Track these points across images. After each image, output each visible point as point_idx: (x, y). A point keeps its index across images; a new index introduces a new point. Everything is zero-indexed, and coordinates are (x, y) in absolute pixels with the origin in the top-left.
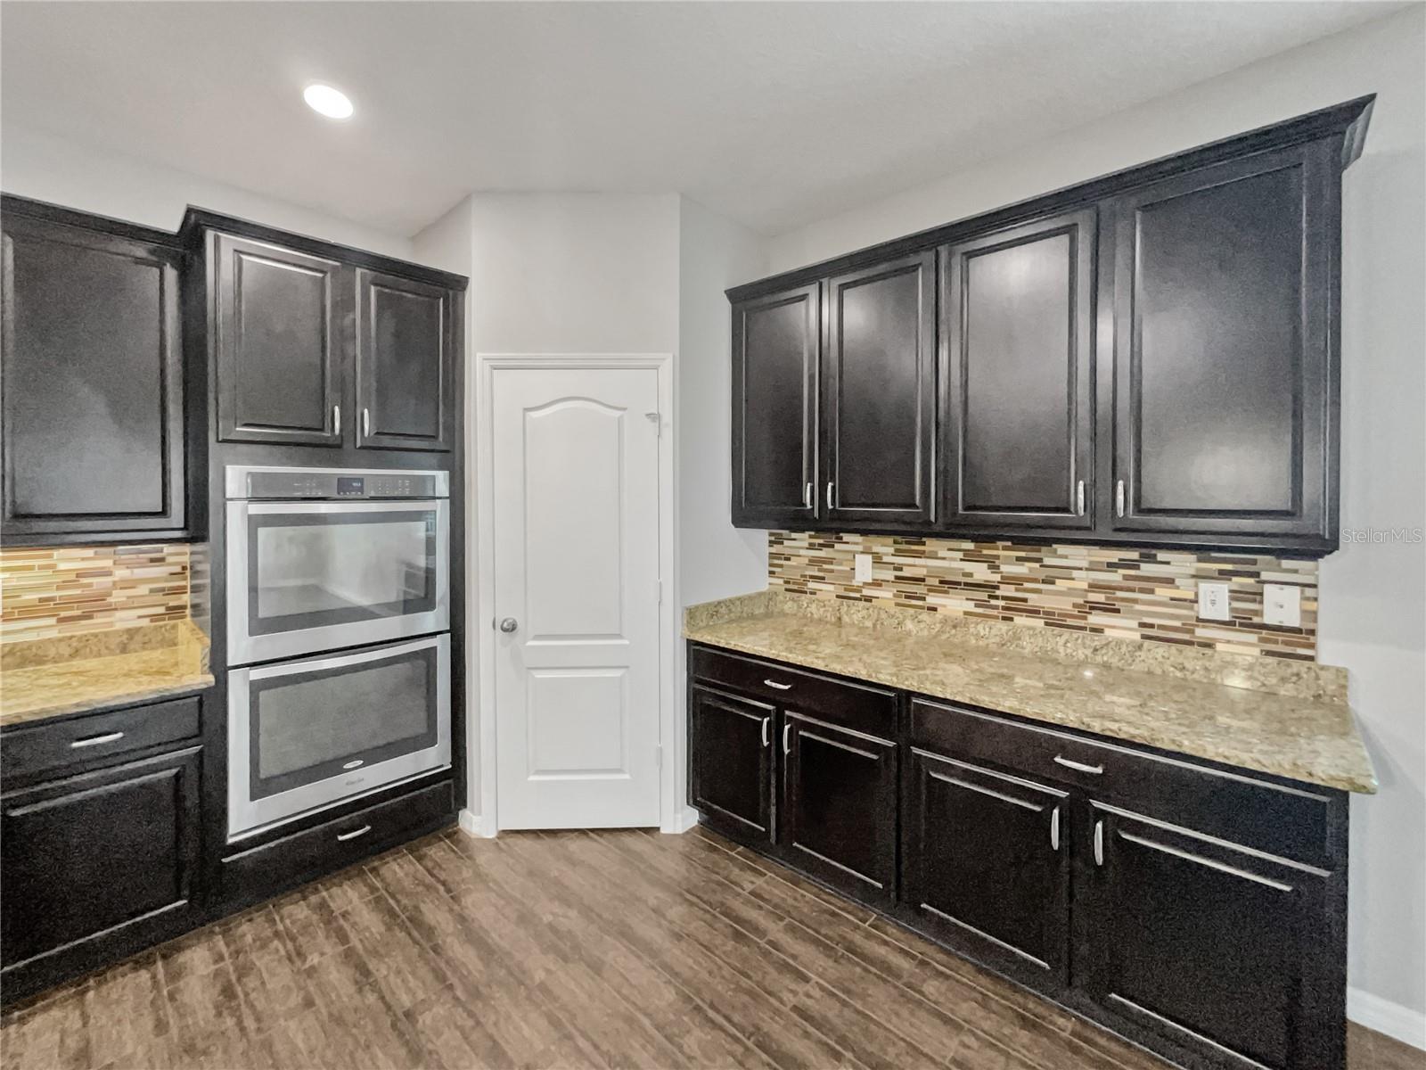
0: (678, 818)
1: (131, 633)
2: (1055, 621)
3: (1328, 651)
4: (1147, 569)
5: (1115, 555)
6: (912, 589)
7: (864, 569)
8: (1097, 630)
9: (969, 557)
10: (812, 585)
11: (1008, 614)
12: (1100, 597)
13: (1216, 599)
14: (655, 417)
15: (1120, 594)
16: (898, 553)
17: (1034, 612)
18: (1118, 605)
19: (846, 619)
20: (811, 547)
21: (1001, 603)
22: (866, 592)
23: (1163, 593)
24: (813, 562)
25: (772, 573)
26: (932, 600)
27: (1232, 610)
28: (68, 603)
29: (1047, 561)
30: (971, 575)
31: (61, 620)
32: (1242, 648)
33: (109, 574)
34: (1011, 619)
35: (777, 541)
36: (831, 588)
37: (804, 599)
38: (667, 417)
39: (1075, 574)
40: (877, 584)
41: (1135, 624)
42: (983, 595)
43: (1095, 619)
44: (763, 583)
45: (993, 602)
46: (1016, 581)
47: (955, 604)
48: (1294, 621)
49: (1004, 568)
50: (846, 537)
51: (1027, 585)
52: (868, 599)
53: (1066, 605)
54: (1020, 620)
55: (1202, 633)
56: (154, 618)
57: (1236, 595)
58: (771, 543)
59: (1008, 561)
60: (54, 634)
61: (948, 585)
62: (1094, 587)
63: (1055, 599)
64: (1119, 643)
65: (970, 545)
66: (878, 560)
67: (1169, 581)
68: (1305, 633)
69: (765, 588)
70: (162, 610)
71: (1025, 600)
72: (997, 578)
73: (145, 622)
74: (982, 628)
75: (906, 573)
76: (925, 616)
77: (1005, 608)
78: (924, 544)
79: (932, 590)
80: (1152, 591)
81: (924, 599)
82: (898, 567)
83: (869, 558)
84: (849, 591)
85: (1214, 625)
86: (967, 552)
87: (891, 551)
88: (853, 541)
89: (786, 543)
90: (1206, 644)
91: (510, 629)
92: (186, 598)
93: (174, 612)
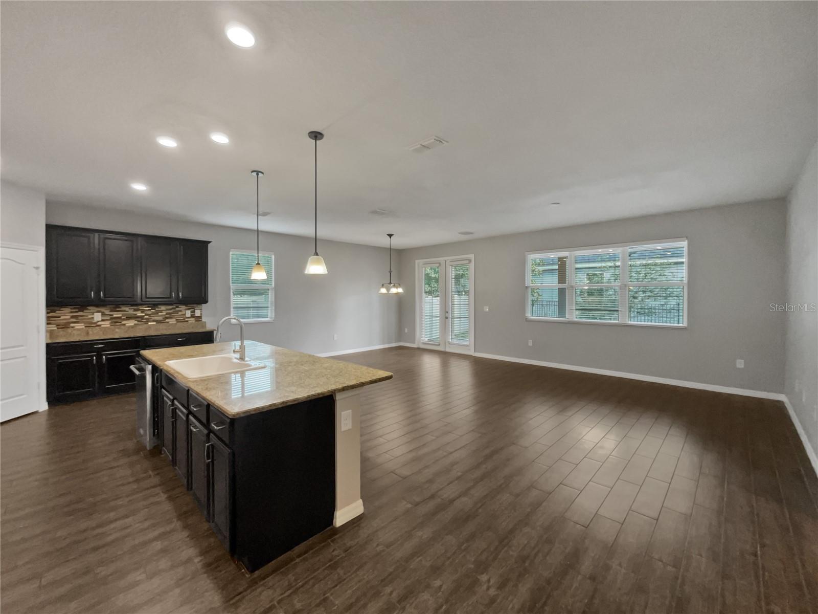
2: (158, 322)
3: (204, 319)
4: (177, 309)
5: (171, 307)
6: (116, 321)
7: (97, 317)
8: (168, 322)
10: (72, 325)
12: (168, 316)
13: (188, 313)
14: (37, 268)
15: (172, 314)
16: (111, 311)
18: (172, 317)
19: (92, 333)
20: (71, 312)
21: (145, 320)
22: (99, 324)
23: (180, 313)
24: (73, 317)
25: (48, 324)
26: (124, 322)
27: (191, 315)
29: (156, 309)
30: (136, 315)
32: (192, 320)
34: (147, 324)
36: (81, 324)
37: (70, 330)
39: (163, 311)
40: (102, 321)
41: (175, 320)
42: (140, 319)
43: (167, 320)
45: (143, 320)
46: (148, 315)
47: (131, 323)
48: (199, 315)
49: (145, 312)
50: (89, 308)
51: (151, 315)
52: (100, 326)
53: (161, 318)
54: (152, 323)
55: (186, 319)
57: (191, 312)
59: (146, 310)
61: (129, 318)
62: (167, 314)
64: (173, 324)
65: (135, 307)
66: (103, 314)
67: (181, 311)
68: (200, 317)
71: (151, 319)
72: (144, 314)
75: (114, 316)
76: (122, 327)
78: (120, 308)
79: (124, 320)
80: (178, 313)
81: (120, 323)
82: (112, 315)
83: (100, 314)
84: (91, 324)
85: (188, 318)
86: (134, 309)
87: (109, 311)
88: (92, 309)
89: (57, 312)
90: (187, 321)
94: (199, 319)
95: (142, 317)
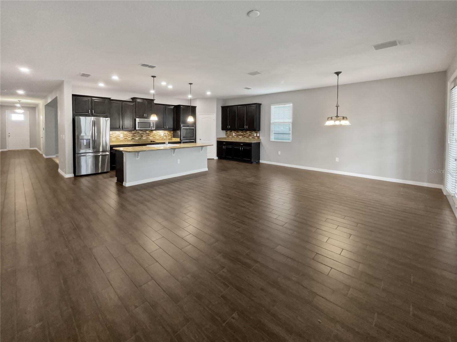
0: (216, 158)
3: (261, 138)
5: (250, 132)
6: (238, 136)
7: (234, 134)
9: (242, 133)
12: (249, 135)
13: (255, 135)
14: (214, 120)
17: (246, 137)
19: (232, 139)
20: (229, 132)
24: (230, 134)
26: (239, 137)
29: (246, 133)
32: (257, 138)
35: (226, 132)
36: (231, 136)
37: (229, 138)
40: (235, 136)
41: (251, 137)
43: (249, 137)
44: (225, 136)
46: (244, 134)
47: (241, 137)
50: (233, 131)
53: (247, 136)
54: (245, 138)
61: (240, 135)
63: (247, 135)
65: (241, 132)
73: (170, 138)
74: (242, 139)
78: (238, 132)
80: (252, 134)
82: (236, 134)
84: (233, 137)
85: (255, 137)
87: (236, 132)
90: (255, 138)
91: (200, 140)
92: (173, 136)
93: (172, 137)
94: (259, 137)
95: (243, 135)
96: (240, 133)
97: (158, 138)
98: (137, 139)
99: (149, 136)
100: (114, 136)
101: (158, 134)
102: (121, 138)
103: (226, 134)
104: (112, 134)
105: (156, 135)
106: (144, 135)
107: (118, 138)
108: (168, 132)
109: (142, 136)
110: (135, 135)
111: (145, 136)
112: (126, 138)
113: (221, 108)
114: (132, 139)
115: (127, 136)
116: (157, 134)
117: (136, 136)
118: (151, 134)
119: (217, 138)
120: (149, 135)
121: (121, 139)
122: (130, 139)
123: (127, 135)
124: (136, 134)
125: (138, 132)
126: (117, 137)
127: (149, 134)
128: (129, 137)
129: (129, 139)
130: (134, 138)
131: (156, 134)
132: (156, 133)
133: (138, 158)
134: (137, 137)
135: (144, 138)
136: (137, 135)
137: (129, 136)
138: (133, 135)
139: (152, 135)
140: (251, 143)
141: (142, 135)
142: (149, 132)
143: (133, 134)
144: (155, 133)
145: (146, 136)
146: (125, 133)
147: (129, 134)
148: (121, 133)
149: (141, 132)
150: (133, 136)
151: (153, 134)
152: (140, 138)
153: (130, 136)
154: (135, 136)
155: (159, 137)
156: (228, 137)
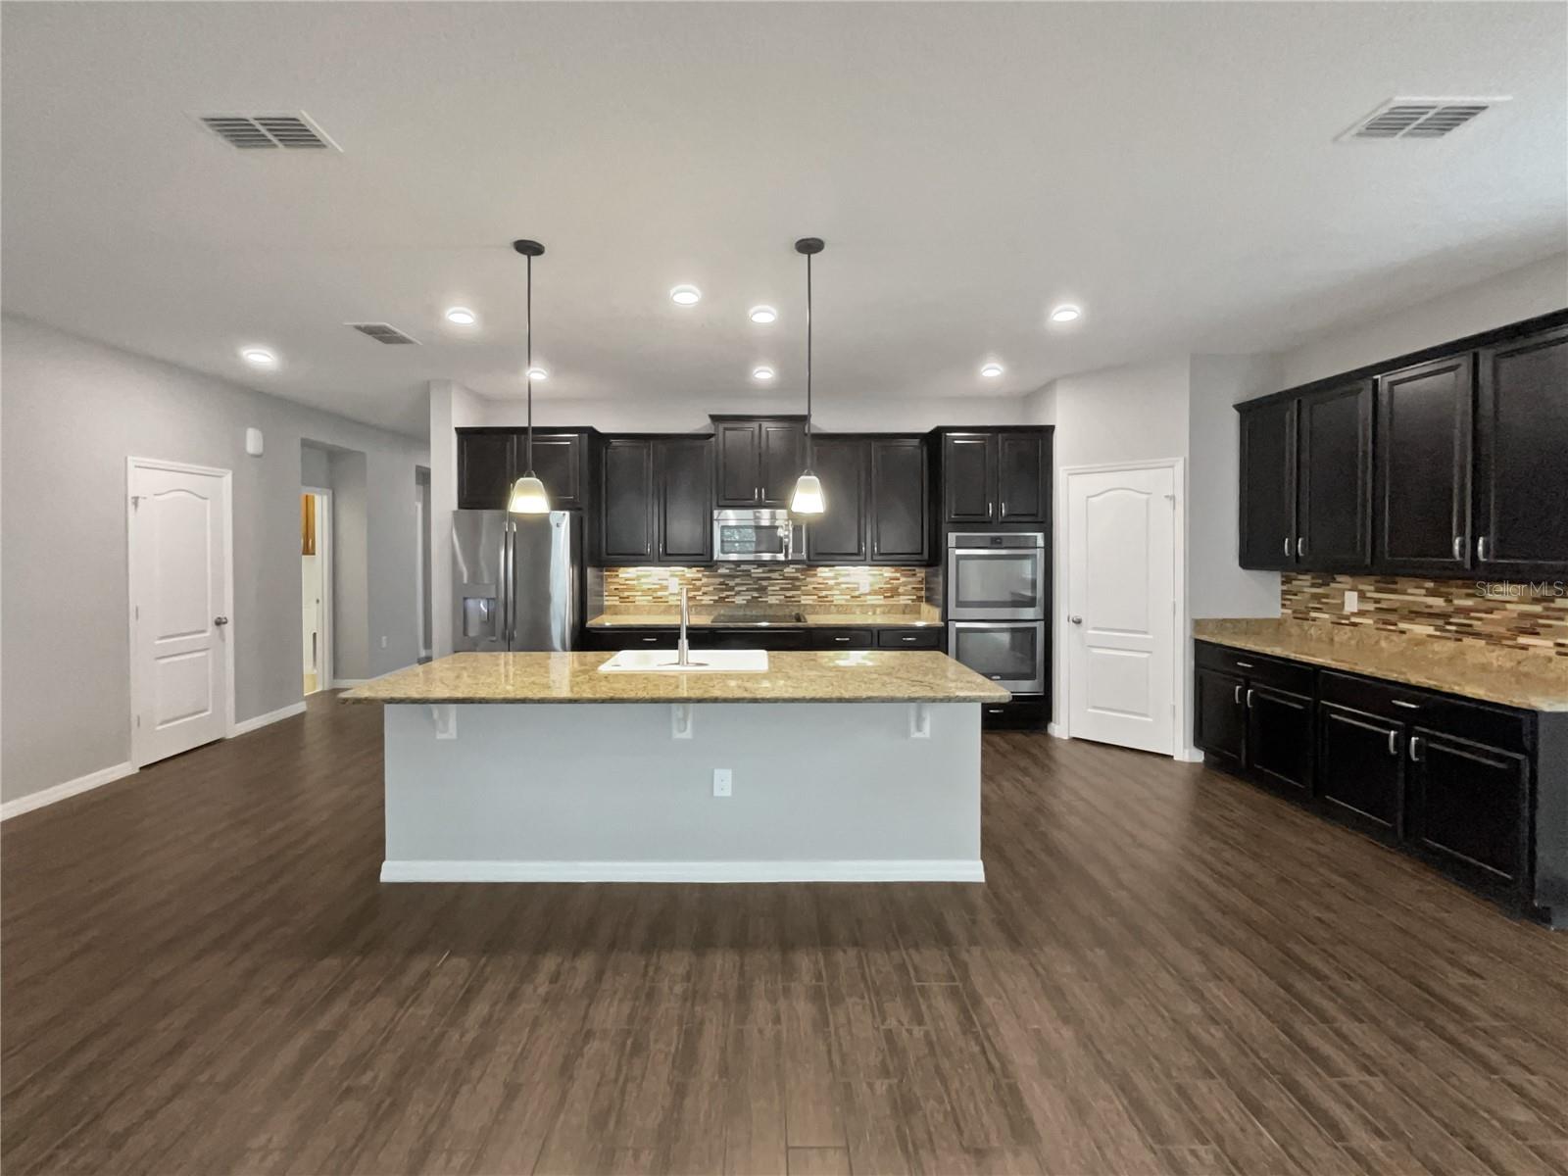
0: (1186, 753)
1: (906, 605)
2: (1492, 639)
6: (1387, 617)
7: (1351, 602)
8: (1524, 648)
9: (1431, 593)
10: (1313, 614)
11: (1459, 636)
12: (1527, 624)
14: (1173, 498)
15: (1541, 621)
16: (1378, 590)
17: (1477, 635)
18: (1538, 630)
19: (1336, 639)
20: (1313, 585)
21: (1453, 628)
22: (1354, 620)
24: (1316, 597)
25: (1283, 606)
26: (1403, 626)
28: (887, 590)
29: (1490, 596)
30: (1431, 607)
31: (885, 597)
33: (899, 579)
34: (1460, 640)
35: (1286, 581)
36: (1326, 616)
37: (1308, 625)
38: (1180, 497)
39: (1508, 606)
40: (1361, 613)
41: (1550, 644)
42: (1440, 622)
43: (1523, 640)
44: (1276, 611)
45: (1449, 627)
46: (1465, 612)
47: (1422, 629)
49: (1456, 602)
50: (1339, 578)
51: (1473, 614)
52: (1355, 625)
54: (1468, 641)
56: (913, 600)
58: (1283, 583)
59: (1459, 597)
60: (882, 602)
61: (1415, 614)
62: (1523, 616)
64: (1536, 657)
65: (1430, 585)
66: (1362, 596)
69: (1278, 616)
70: (915, 597)
71: (1470, 626)
72: (1451, 609)
73: (910, 602)
74: (1437, 646)
75: (1383, 605)
76: (1394, 637)
77: (1457, 632)
78: (1396, 583)
79: (1402, 618)
81: (1396, 625)
82: (1377, 601)
83: (1356, 594)
84: (1342, 619)
86: (1427, 589)
87: (1372, 588)
88: (1344, 581)
89: (1294, 582)
91: (1078, 622)
92: (923, 593)
93: (919, 599)
95: (1445, 616)
96: (1416, 595)
97: (843, 602)
98: (739, 600)
99: (797, 588)
100: (645, 587)
101: (841, 580)
102: (671, 594)
103: (1284, 592)
104: (638, 578)
105: (831, 589)
106: (773, 585)
107: (659, 594)
108: (896, 571)
109: (763, 590)
110: (731, 583)
111: (777, 588)
112: (694, 597)
113: (1235, 414)
114: (715, 601)
115: (699, 589)
116: (838, 584)
117: (737, 589)
118: (808, 579)
119: (1198, 625)
120: (797, 583)
121: (671, 598)
122: (707, 600)
123: (698, 583)
124: (738, 580)
125: (747, 574)
126: (655, 590)
127: (797, 579)
128: (705, 594)
129: (703, 602)
130: (728, 597)
131: (831, 582)
132: (831, 574)
133: (445, 730)
134: (738, 593)
135: (772, 600)
136: (737, 585)
137: (704, 589)
138: (721, 584)
139: (810, 587)
140: (1533, 714)
141: (764, 583)
142: (797, 570)
143: (722, 580)
144: (825, 578)
145: (782, 589)
146: (688, 575)
147: (705, 580)
148: (672, 576)
149: (760, 570)
150: (722, 590)
151: (820, 581)
152: (753, 597)
153: (711, 588)
154: (732, 589)
155: (849, 597)
156: (1301, 616)
